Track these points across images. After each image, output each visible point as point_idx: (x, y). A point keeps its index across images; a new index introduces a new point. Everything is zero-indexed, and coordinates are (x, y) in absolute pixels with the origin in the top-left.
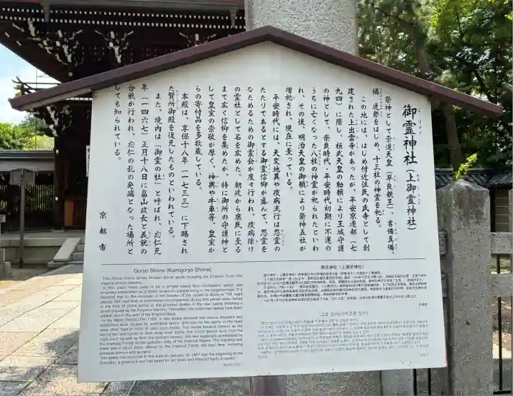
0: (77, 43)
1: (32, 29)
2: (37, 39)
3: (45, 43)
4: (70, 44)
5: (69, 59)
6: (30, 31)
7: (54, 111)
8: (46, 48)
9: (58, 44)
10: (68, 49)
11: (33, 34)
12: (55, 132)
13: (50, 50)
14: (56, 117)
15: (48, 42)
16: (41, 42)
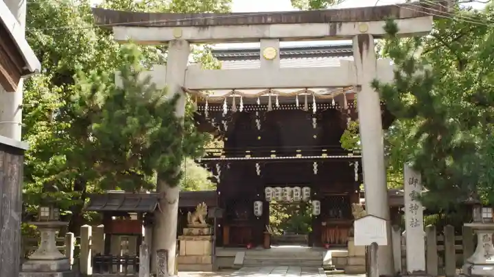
2: (208, 119)
3: (213, 120)
5: (226, 129)
7: (220, 167)
8: (213, 124)
9: (223, 122)
10: (226, 123)
11: (207, 116)
14: (220, 170)
16: (211, 120)
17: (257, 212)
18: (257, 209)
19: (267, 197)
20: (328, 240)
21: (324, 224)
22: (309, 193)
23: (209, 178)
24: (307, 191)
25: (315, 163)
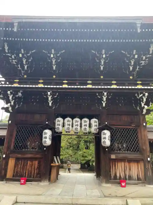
0: (31, 58)
1: (6, 48)
2: (9, 55)
3: (13, 57)
4: (28, 58)
5: (26, 67)
6: (5, 49)
7: (12, 95)
9: (21, 55)
10: (26, 62)
11: (7, 51)
12: (10, 109)
13: (15, 62)
14: (13, 99)
15: (15, 57)
16: (11, 57)
17: (45, 142)
18: (46, 138)
19: (56, 127)
20: (118, 175)
21: (113, 157)
22: (97, 124)
23: (3, 108)
24: (95, 122)
25: (105, 94)
